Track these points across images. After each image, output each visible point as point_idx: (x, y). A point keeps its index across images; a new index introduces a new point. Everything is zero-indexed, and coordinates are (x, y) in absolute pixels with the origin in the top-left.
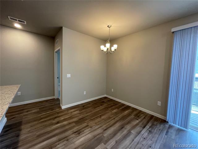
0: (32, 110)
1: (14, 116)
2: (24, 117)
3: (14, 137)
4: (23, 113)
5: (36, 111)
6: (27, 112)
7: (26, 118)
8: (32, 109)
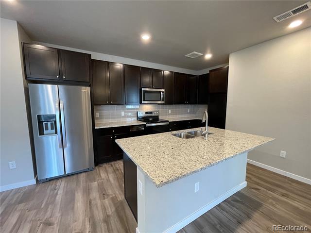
0: (294, 199)
1: (259, 187)
2: (270, 200)
3: (235, 218)
4: (274, 191)
5: (301, 208)
6: (283, 195)
7: (273, 205)
8: (296, 197)
